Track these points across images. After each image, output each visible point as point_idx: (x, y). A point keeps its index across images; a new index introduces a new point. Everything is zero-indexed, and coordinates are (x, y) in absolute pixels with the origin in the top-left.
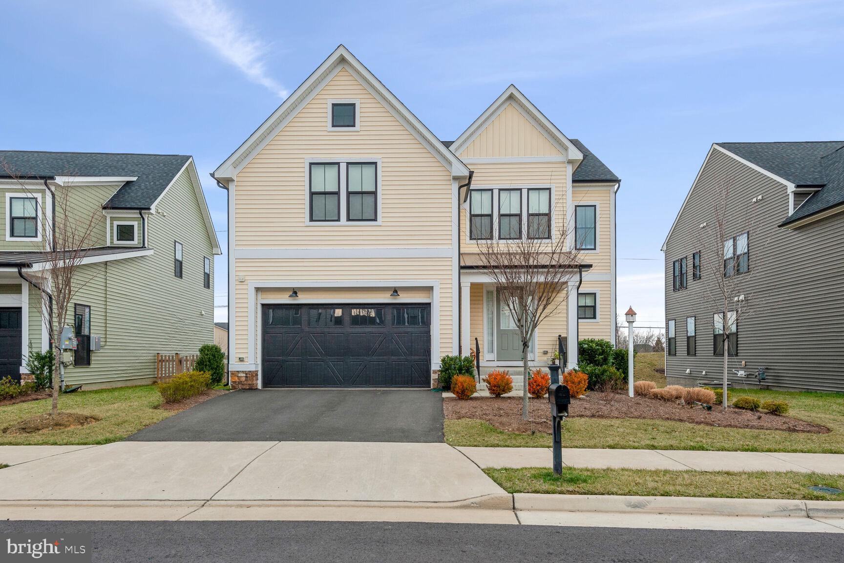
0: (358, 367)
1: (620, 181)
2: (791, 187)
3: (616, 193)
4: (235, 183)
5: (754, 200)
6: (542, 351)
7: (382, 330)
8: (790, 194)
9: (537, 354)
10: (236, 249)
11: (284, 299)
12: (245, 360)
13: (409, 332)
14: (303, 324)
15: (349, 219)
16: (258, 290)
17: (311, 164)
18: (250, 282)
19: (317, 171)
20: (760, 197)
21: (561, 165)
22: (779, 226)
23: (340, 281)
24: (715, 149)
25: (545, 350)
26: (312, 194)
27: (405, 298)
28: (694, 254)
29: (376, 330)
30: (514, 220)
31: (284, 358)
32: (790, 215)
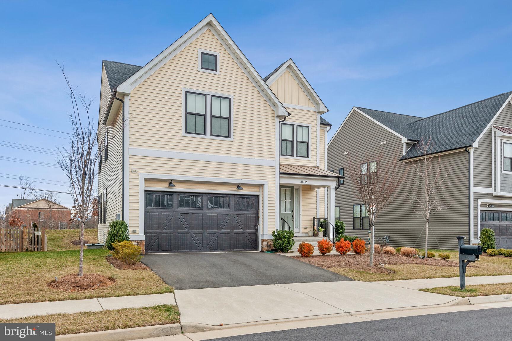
0: (212, 238)
1: (331, 125)
2: (405, 140)
3: (327, 132)
4: (129, 97)
5: (382, 143)
6: (304, 227)
7: (227, 212)
8: (404, 144)
9: (301, 229)
10: (129, 147)
11: (164, 187)
12: (137, 232)
13: (245, 213)
14: (174, 207)
15: (212, 135)
16: (146, 180)
17: (187, 92)
18: (140, 174)
19: (191, 97)
20: (385, 142)
21: (314, 113)
22: (400, 160)
23: (206, 177)
24: (354, 110)
25: (306, 226)
26: (187, 114)
27: (245, 191)
28: (339, 169)
29: (224, 212)
30: (289, 144)
31: (160, 231)
32: (404, 154)
